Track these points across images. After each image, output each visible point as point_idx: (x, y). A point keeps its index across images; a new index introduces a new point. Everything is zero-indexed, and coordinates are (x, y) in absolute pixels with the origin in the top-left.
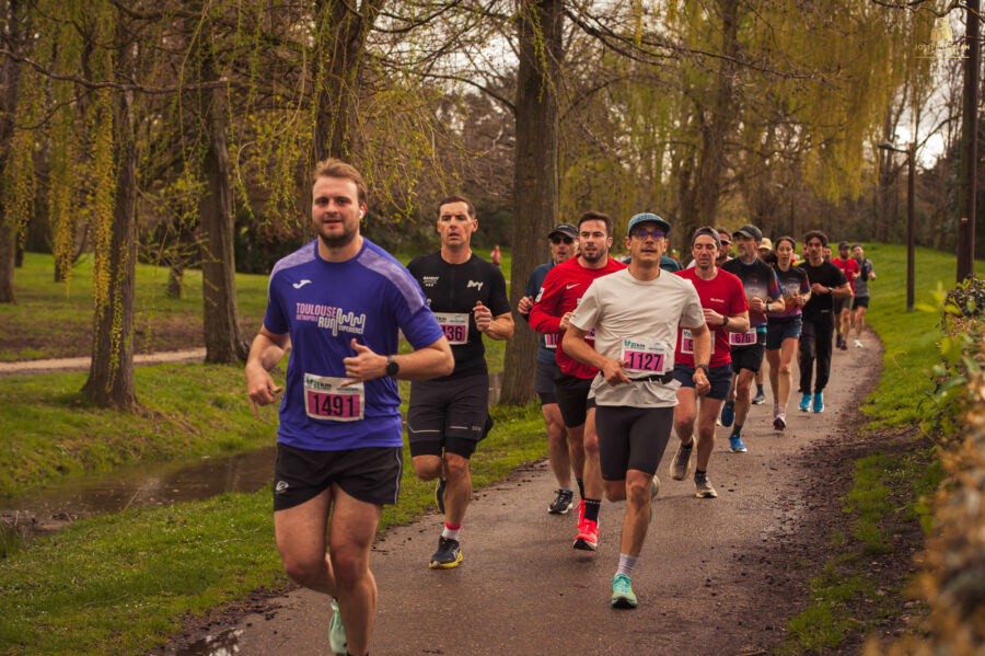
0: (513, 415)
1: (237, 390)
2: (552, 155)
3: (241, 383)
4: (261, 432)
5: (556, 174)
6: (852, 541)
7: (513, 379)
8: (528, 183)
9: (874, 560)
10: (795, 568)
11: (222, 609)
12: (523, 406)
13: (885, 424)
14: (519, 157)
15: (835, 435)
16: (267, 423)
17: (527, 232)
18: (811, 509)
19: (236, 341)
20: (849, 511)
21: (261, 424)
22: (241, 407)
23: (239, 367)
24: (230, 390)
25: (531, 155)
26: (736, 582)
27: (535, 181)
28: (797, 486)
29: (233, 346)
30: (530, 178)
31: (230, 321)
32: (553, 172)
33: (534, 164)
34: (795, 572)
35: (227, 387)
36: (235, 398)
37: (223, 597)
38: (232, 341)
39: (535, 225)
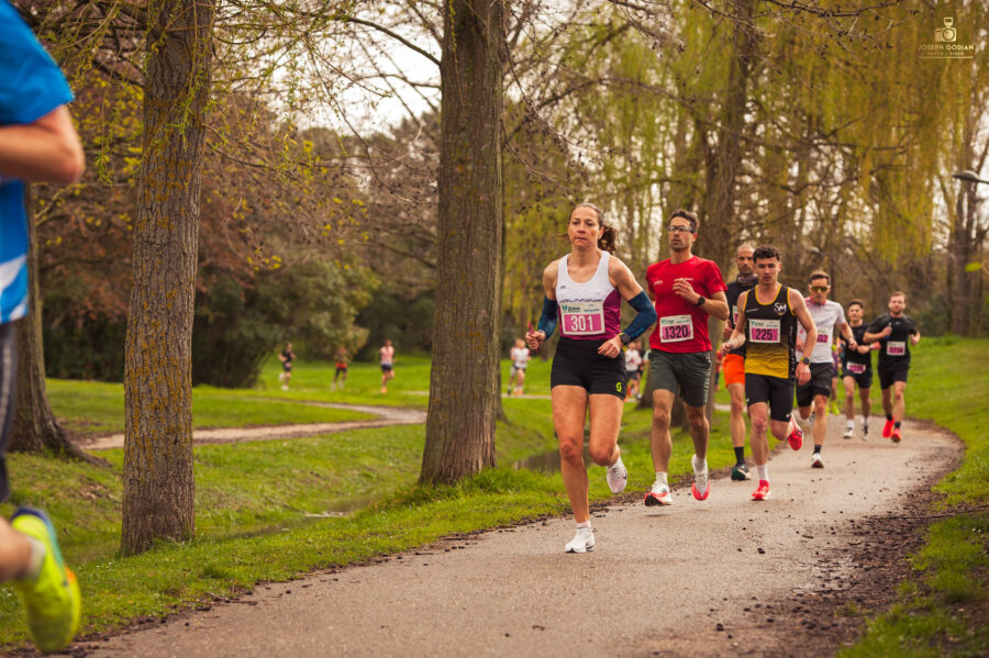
0: (438, 497)
1: (42, 484)
2: (493, 131)
3: (50, 477)
4: (75, 538)
5: (499, 157)
6: (928, 592)
7: (439, 446)
8: (458, 169)
9: (961, 607)
10: (846, 615)
11: (9, 649)
12: (452, 483)
13: (970, 497)
14: (446, 132)
15: (901, 511)
16: (86, 528)
17: (458, 238)
18: (867, 570)
19: (43, 421)
20: (923, 568)
21: (75, 529)
22: (48, 505)
23: (46, 457)
24: (32, 484)
25: (463, 129)
26: (760, 627)
27: (470, 167)
28: (846, 550)
29: (37, 427)
30: (462, 162)
31: (34, 392)
32: (495, 155)
33: (468, 143)
34: (844, 619)
35: (27, 480)
36: (39, 493)
37: (9, 638)
38: (35, 420)
39: (469, 227)
